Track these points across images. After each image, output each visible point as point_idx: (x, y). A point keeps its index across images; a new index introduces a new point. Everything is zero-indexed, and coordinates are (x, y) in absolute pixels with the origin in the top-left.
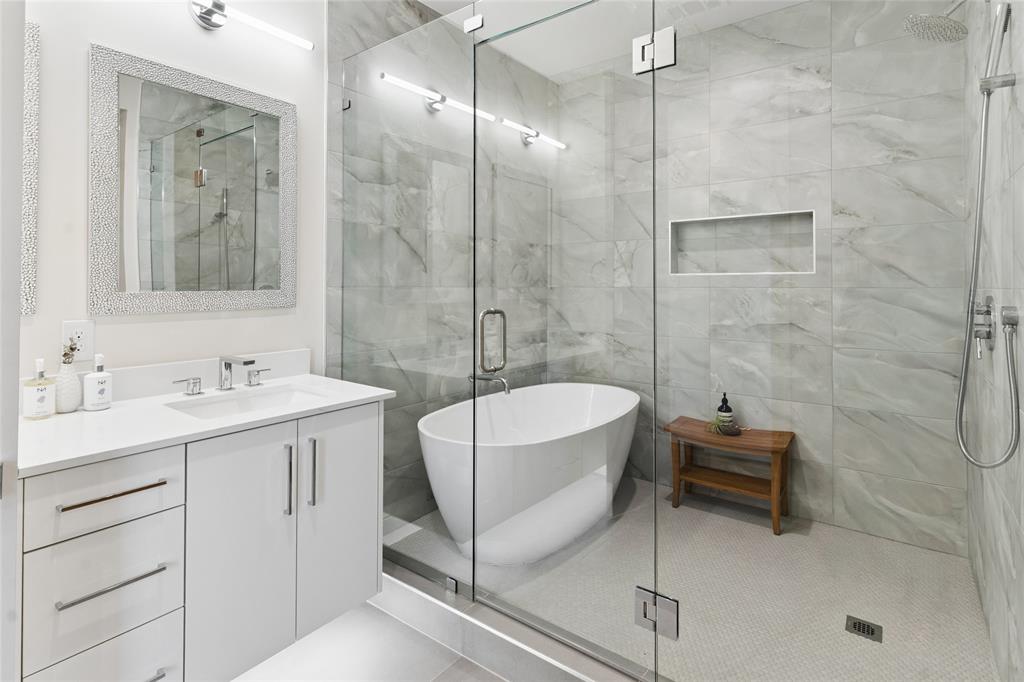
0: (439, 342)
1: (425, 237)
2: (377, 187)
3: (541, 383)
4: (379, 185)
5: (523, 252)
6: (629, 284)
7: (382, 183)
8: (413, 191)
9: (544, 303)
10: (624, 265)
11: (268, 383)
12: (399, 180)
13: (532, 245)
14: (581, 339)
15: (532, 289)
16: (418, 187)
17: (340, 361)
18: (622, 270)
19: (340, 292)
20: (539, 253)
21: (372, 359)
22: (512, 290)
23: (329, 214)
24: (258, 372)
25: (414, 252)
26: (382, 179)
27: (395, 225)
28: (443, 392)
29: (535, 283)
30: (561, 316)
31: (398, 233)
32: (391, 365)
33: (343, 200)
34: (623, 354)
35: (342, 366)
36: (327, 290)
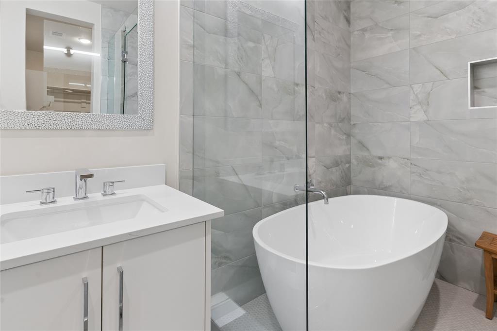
0: (272, 161)
1: (260, 81)
2: (222, 39)
3: (347, 194)
4: (223, 37)
5: (334, 97)
6: (425, 118)
7: (226, 36)
8: (251, 44)
9: (349, 135)
10: (420, 103)
11: (121, 193)
12: (239, 35)
13: (339, 93)
14: (380, 161)
15: (340, 124)
16: (254, 42)
17: (192, 174)
18: (419, 107)
19: (192, 119)
20: (345, 98)
21: (219, 174)
22: (326, 125)
23: (181, 56)
24: (113, 183)
25: (252, 91)
26: (226, 33)
27: (237, 70)
28: (275, 200)
29: (342, 120)
30: (362, 145)
31: (239, 76)
32: (233, 179)
33: (194, 46)
34: (420, 175)
35: (193, 179)
36: (180, 117)
